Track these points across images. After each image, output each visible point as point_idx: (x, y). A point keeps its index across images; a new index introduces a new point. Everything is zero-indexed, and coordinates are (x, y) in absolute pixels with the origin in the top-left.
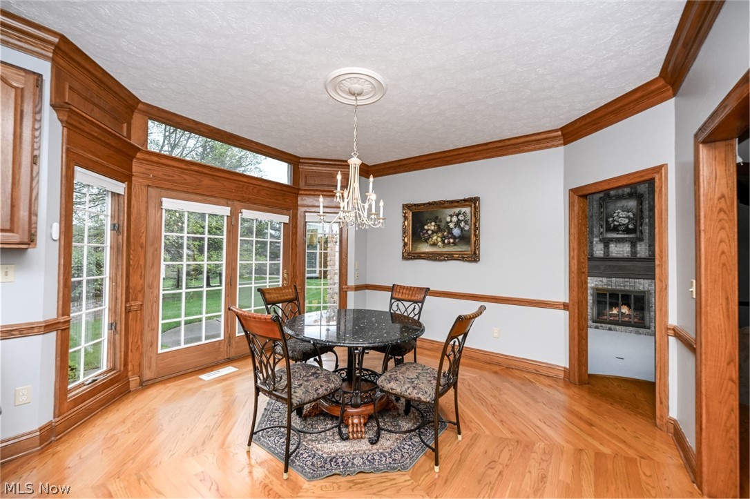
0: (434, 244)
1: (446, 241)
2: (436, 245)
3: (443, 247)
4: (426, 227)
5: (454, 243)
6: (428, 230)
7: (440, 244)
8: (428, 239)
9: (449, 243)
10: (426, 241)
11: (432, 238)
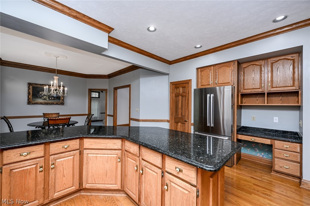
0: (45, 99)
1: (50, 98)
2: (46, 99)
3: (49, 100)
4: (40, 93)
5: (54, 99)
6: (41, 94)
7: (47, 99)
8: (42, 97)
9: (52, 99)
10: (41, 98)
11: (44, 97)
